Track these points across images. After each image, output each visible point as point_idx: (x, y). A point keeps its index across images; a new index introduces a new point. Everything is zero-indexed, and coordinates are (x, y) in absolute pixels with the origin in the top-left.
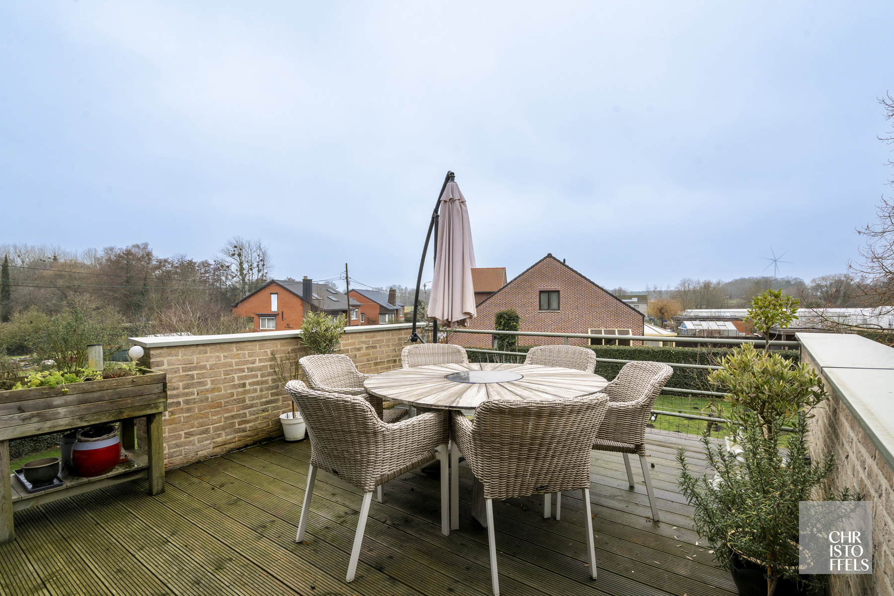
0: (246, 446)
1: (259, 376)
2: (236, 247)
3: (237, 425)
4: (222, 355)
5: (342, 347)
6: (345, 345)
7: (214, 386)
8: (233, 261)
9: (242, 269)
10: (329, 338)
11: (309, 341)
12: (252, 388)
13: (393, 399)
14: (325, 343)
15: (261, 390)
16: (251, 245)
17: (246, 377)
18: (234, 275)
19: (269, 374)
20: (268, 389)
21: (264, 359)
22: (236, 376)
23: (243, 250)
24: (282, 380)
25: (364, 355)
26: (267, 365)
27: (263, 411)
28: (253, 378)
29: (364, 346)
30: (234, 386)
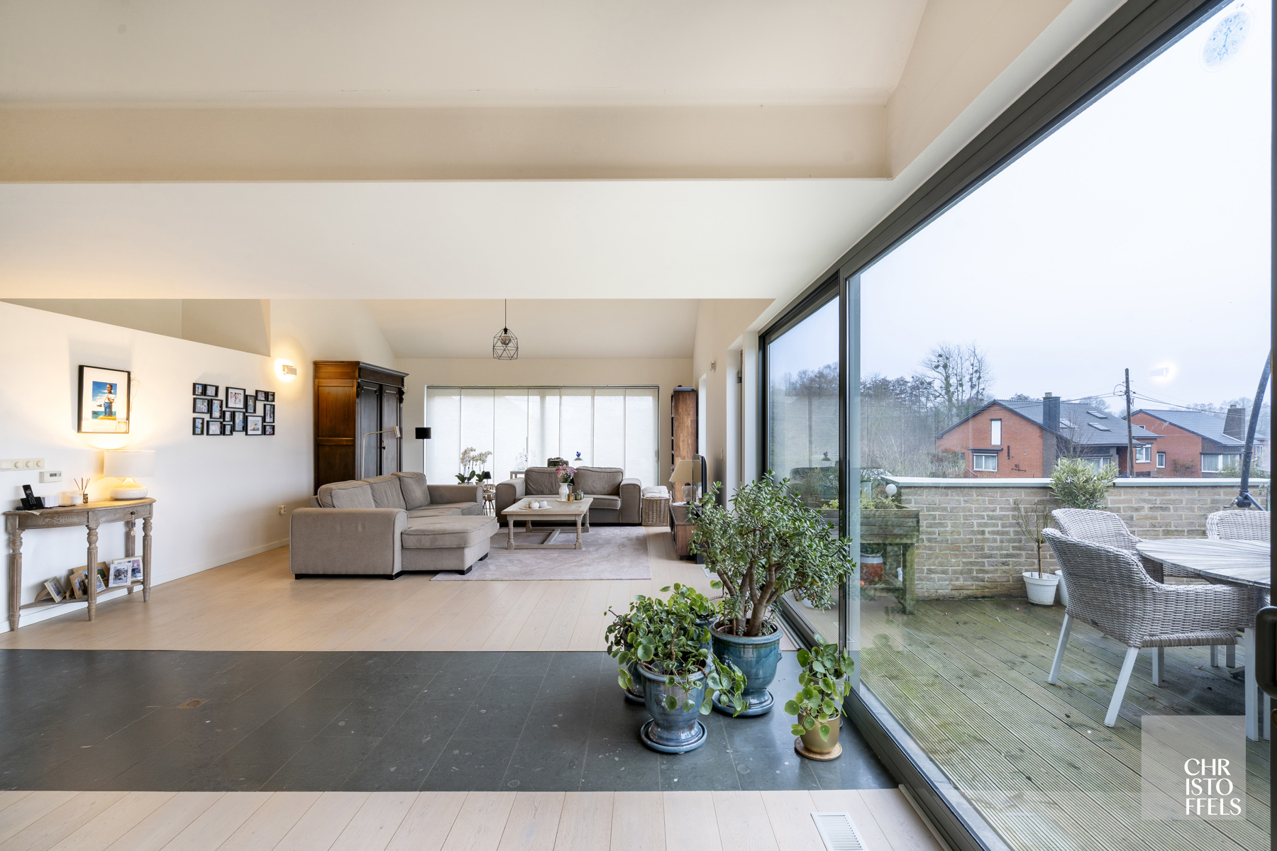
0: (983, 597)
1: (1000, 526)
2: (940, 356)
3: (975, 572)
4: (962, 499)
5: (1109, 503)
6: (1114, 502)
7: (953, 529)
8: (936, 375)
9: (948, 385)
10: (1091, 491)
11: (1063, 492)
12: (992, 537)
13: (1173, 564)
14: (1084, 496)
15: (1002, 541)
16: (961, 351)
17: (986, 525)
18: (938, 394)
19: (1011, 525)
20: (1009, 541)
21: (1005, 508)
22: (975, 522)
23: (951, 359)
24: (1026, 533)
25: (1146, 518)
26: (1009, 515)
27: (1003, 564)
28: (993, 527)
29: (1147, 506)
30: (973, 533)
